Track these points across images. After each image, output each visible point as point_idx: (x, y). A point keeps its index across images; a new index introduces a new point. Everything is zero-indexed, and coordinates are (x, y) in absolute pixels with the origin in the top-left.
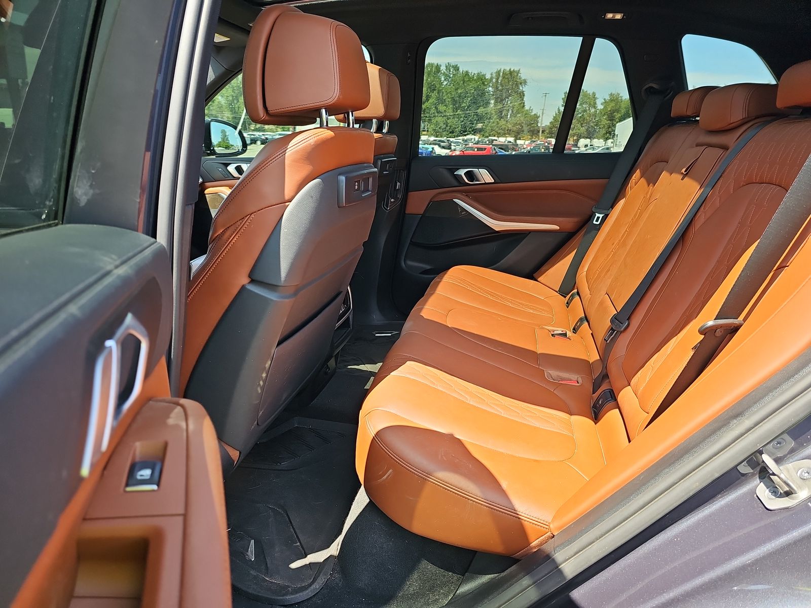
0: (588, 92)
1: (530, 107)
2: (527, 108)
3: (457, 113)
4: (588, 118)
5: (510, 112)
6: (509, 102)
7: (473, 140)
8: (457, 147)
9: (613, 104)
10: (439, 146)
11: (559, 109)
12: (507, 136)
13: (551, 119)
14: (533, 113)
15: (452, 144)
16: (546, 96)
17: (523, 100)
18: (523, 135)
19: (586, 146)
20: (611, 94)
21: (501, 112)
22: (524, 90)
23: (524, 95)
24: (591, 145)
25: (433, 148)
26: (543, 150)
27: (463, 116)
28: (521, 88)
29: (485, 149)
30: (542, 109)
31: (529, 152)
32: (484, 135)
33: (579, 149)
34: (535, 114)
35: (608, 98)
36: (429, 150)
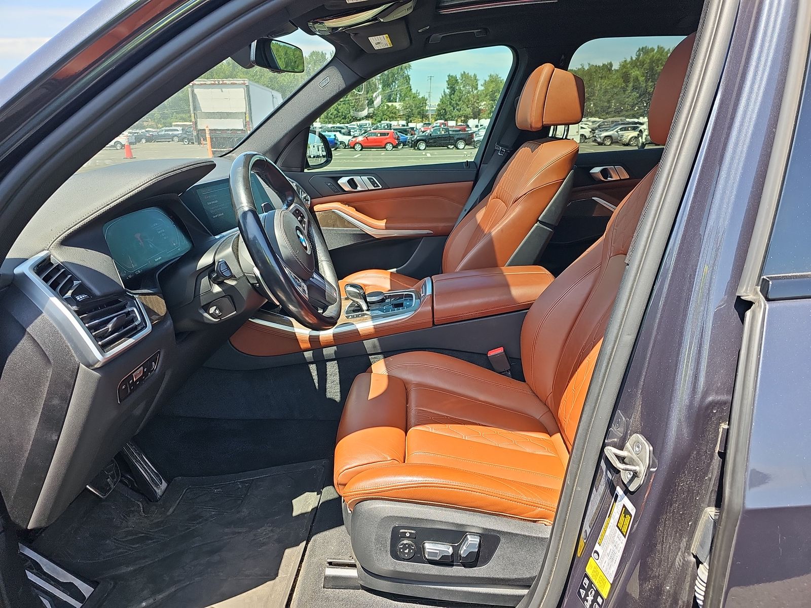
0: (470, 74)
1: (417, 91)
2: (414, 91)
3: (347, 99)
4: (472, 99)
5: (398, 95)
6: (396, 86)
7: (368, 125)
8: (355, 132)
9: (493, 85)
10: (340, 132)
11: (444, 91)
12: (398, 119)
13: (438, 102)
14: (420, 97)
15: (351, 130)
16: (431, 79)
17: (409, 83)
18: (414, 118)
19: (477, 126)
20: (491, 75)
21: (390, 96)
22: (409, 74)
23: (410, 79)
24: (481, 126)
25: (335, 135)
26: (443, 133)
27: (353, 101)
28: (406, 72)
29: (388, 134)
30: (429, 91)
31: (430, 135)
32: (376, 120)
33: (471, 130)
34: (423, 97)
35: (488, 79)
36: (331, 137)
